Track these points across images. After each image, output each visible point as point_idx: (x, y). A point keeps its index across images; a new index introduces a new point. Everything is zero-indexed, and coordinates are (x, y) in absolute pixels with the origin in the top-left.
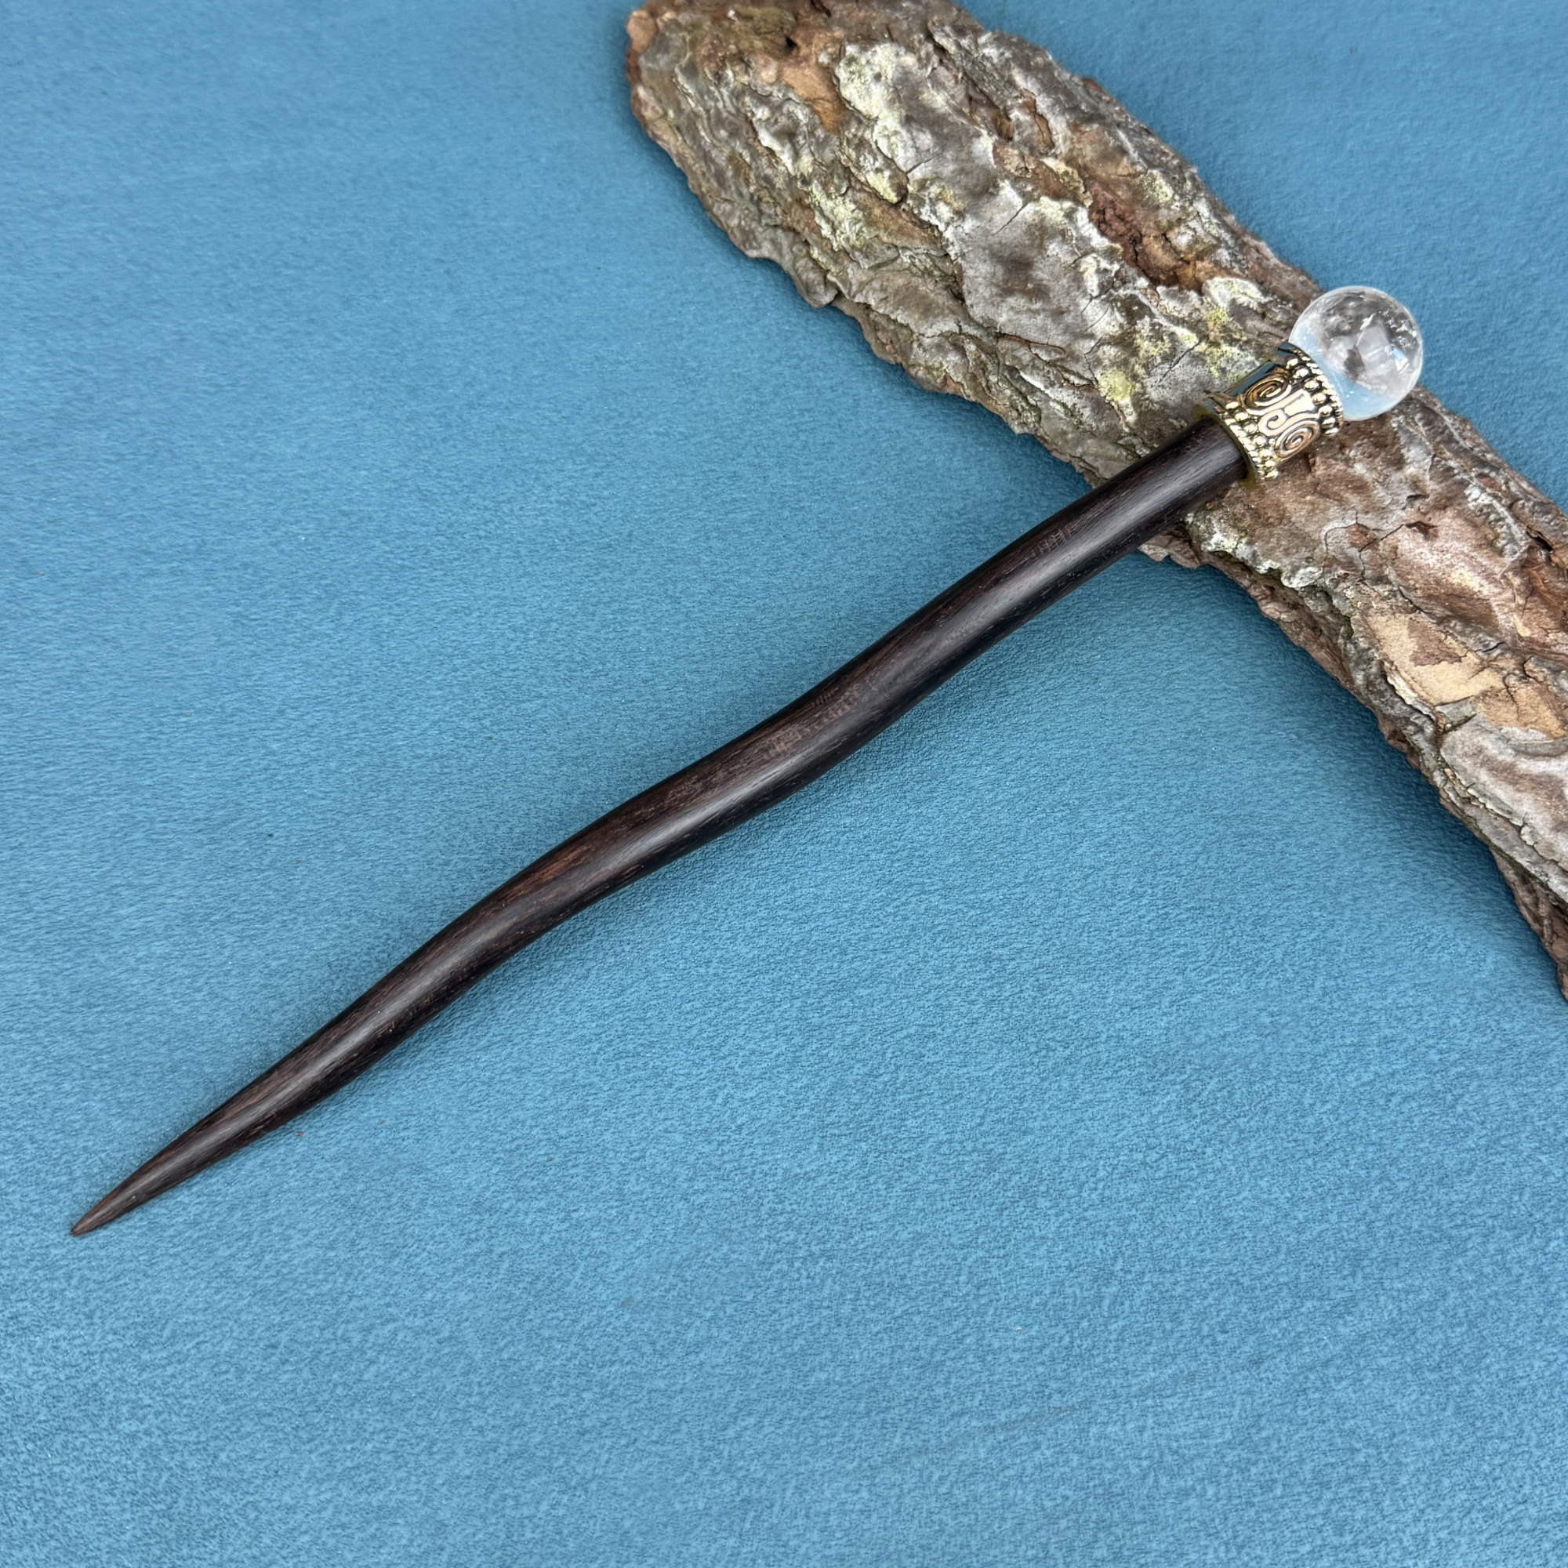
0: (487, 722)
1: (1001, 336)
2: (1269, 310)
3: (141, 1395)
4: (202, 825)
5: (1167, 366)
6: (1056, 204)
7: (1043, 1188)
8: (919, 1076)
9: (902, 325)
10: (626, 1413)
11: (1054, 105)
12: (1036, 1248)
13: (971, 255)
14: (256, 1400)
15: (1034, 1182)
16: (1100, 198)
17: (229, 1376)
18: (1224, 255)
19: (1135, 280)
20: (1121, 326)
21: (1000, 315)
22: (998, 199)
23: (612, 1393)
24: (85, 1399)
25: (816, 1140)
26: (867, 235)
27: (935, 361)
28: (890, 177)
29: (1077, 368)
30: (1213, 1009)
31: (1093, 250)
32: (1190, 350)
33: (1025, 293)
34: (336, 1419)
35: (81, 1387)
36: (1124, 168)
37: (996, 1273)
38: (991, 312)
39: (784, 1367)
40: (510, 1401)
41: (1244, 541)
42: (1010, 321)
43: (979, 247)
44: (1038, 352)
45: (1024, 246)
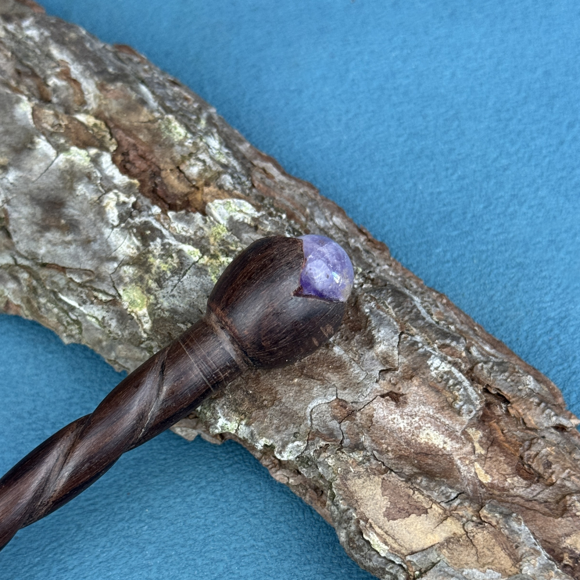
1: (42, 265)
2: (261, 223)
5: (176, 278)
6: (83, 152)
13: (15, 201)
16: (124, 143)
18: (227, 180)
19: (149, 208)
20: (138, 248)
21: (40, 248)
22: (35, 153)
29: (104, 287)
31: (116, 187)
32: (194, 263)
33: (60, 228)
36: (144, 116)
38: (32, 246)
41: (243, 422)
42: (49, 252)
43: (22, 193)
44: (71, 276)
45: (57, 188)
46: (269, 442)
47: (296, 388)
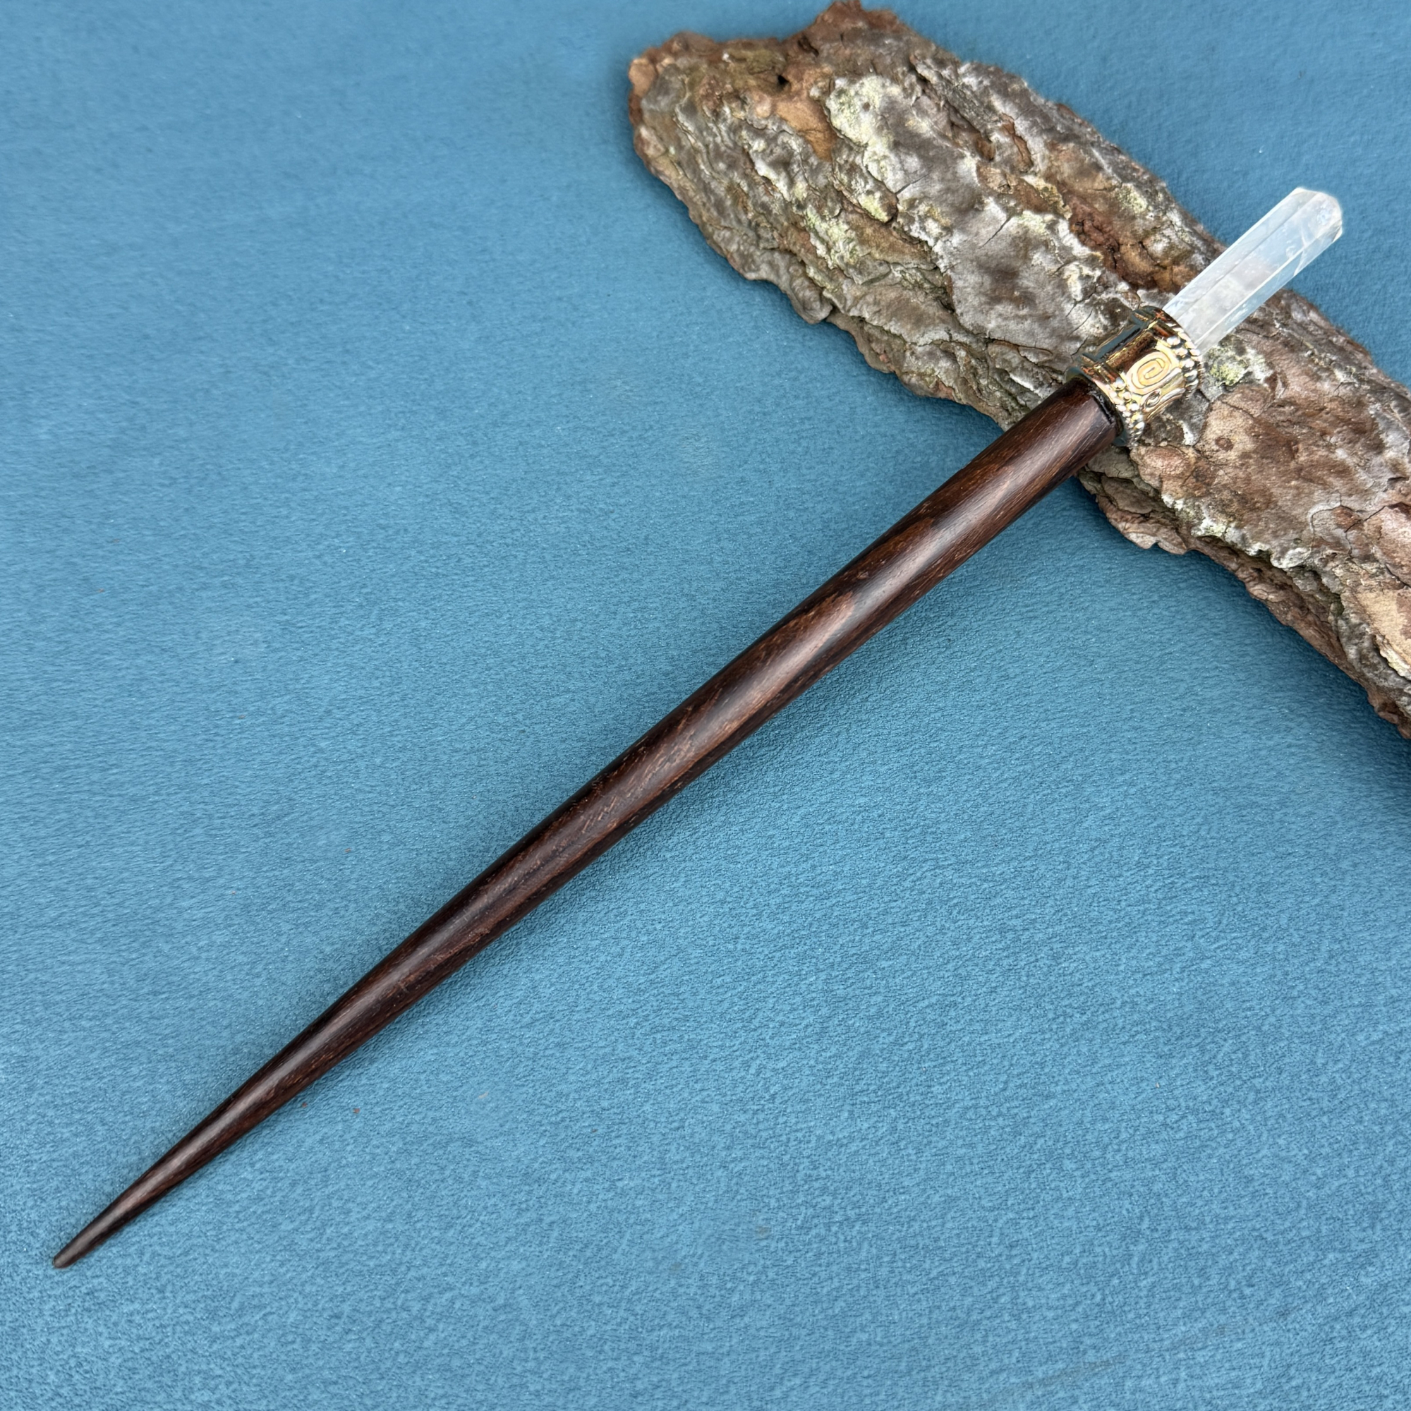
0: (520, 717)
1: (991, 341)
3: (212, 1366)
4: (256, 820)
6: (1038, 218)
7: (1068, 1151)
8: (942, 1044)
9: (895, 336)
10: (675, 1375)
11: (1031, 127)
12: (1065, 1208)
13: (960, 267)
14: (321, 1368)
15: (1060, 1145)
16: (1079, 211)
17: (295, 1346)
18: (1199, 260)
19: (1116, 285)
20: (1105, 328)
21: (989, 322)
22: (983, 215)
23: (662, 1357)
24: (159, 1371)
25: (847, 1107)
26: (860, 252)
27: (927, 368)
28: (881, 198)
30: (1223, 975)
31: (1075, 259)
33: (1013, 300)
34: (399, 1386)
35: (154, 1359)
36: (1099, 183)
37: (1026, 1234)
38: (980, 319)
39: (826, 1329)
40: (564, 1366)
41: (1233, 525)
42: (999, 327)
43: (967, 259)
44: (1026, 354)
45: (1009, 257)
46: (1265, 547)
47: (1293, 492)
